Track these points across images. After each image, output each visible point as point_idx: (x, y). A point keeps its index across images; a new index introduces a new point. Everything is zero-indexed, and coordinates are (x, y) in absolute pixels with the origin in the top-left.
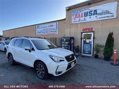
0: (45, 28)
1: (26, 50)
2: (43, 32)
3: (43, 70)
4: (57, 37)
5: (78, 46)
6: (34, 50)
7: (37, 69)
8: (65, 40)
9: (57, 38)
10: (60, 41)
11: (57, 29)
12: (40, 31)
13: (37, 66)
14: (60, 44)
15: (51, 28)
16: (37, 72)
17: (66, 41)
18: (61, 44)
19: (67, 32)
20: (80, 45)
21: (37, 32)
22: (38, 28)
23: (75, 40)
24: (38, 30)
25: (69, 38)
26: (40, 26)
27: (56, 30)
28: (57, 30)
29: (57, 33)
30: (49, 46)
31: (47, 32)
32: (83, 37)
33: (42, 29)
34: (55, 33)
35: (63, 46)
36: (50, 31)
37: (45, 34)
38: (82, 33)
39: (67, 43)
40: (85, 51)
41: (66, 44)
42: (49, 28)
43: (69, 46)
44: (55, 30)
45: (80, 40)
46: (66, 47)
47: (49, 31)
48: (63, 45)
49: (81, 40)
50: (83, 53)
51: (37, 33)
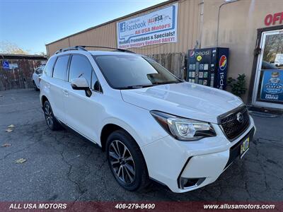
0: (141, 29)
1: (75, 88)
2: (135, 41)
3: (130, 163)
4: (173, 52)
5: (242, 78)
6: (102, 91)
7: (111, 153)
8: (199, 58)
9: (174, 54)
10: (183, 65)
11: (173, 28)
12: (126, 39)
13: (112, 144)
14: (182, 71)
15: (158, 24)
16: (113, 163)
17: (203, 62)
18: (187, 71)
19: (207, 34)
20: (248, 74)
21: (119, 40)
22: (122, 29)
23: (232, 56)
24: (122, 34)
25: (215, 51)
26: (126, 22)
27: (171, 31)
28: (175, 30)
29: (175, 38)
30: (151, 76)
31: (146, 38)
32: (262, 46)
33: (133, 32)
34: (169, 39)
35: (192, 78)
36: (153, 35)
37: (140, 44)
38: (260, 31)
39: (206, 67)
40: (264, 94)
41: (204, 71)
42: (151, 26)
43: (212, 77)
44: (168, 32)
45: (252, 57)
46: (203, 79)
47: (150, 35)
48: (193, 74)
49: (256, 56)
50: (258, 100)
51: (120, 43)
